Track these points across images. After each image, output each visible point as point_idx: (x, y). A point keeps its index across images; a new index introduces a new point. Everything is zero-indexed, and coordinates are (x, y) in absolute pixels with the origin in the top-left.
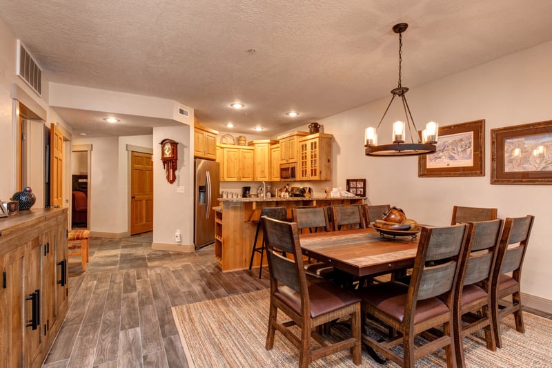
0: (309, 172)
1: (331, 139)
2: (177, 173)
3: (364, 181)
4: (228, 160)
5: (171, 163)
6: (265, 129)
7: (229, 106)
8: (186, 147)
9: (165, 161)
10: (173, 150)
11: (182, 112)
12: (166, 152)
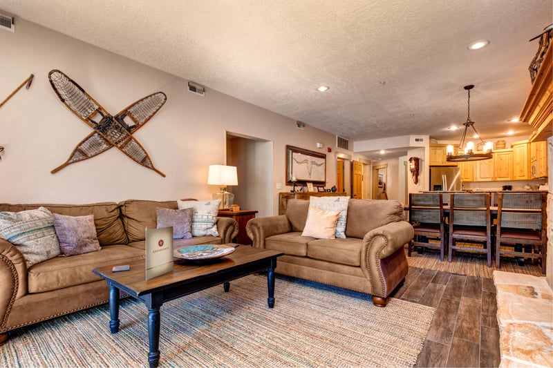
2: (419, 177)
5: (415, 172)
7: (447, 129)
8: (423, 161)
9: (412, 171)
10: (416, 163)
11: (417, 140)
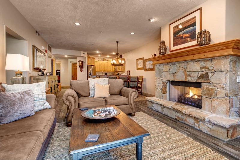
2: (83, 69)
3: (129, 71)
5: (81, 67)
6: (110, 57)
7: (95, 52)
8: (85, 62)
9: (80, 66)
10: (82, 63)
11: (83, 54)
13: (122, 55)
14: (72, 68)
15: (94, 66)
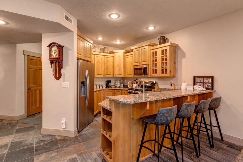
0: (159, 71)
1: (176, 47)
2: (62, 71)
3: (212, 78)
4: (97, 63)
6: (123, 43)
8: (71, 50)
9: (52, 61)
10: (59, 52)
11: (67, 18)
12: (53, 53)
13: (166, 36)
14: (29, 69)
15: (90, 62)
